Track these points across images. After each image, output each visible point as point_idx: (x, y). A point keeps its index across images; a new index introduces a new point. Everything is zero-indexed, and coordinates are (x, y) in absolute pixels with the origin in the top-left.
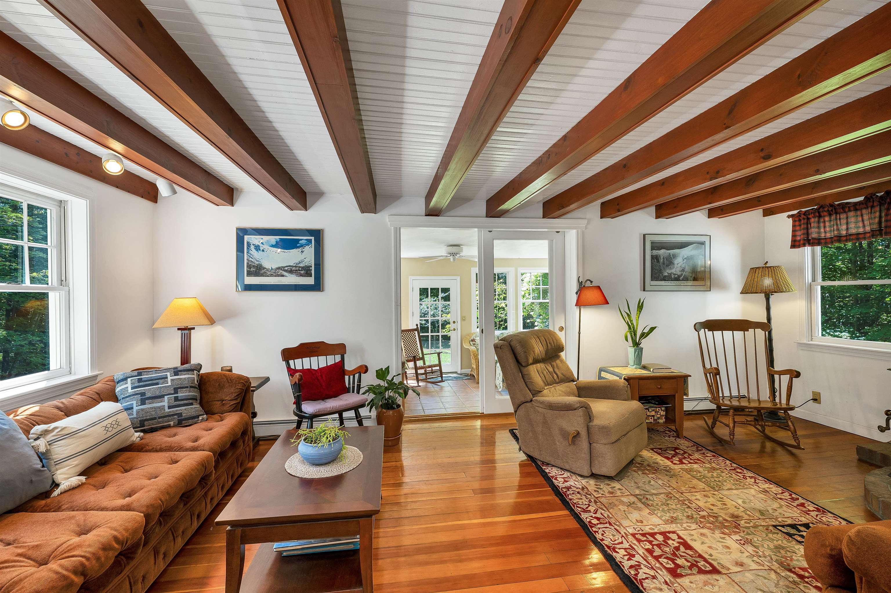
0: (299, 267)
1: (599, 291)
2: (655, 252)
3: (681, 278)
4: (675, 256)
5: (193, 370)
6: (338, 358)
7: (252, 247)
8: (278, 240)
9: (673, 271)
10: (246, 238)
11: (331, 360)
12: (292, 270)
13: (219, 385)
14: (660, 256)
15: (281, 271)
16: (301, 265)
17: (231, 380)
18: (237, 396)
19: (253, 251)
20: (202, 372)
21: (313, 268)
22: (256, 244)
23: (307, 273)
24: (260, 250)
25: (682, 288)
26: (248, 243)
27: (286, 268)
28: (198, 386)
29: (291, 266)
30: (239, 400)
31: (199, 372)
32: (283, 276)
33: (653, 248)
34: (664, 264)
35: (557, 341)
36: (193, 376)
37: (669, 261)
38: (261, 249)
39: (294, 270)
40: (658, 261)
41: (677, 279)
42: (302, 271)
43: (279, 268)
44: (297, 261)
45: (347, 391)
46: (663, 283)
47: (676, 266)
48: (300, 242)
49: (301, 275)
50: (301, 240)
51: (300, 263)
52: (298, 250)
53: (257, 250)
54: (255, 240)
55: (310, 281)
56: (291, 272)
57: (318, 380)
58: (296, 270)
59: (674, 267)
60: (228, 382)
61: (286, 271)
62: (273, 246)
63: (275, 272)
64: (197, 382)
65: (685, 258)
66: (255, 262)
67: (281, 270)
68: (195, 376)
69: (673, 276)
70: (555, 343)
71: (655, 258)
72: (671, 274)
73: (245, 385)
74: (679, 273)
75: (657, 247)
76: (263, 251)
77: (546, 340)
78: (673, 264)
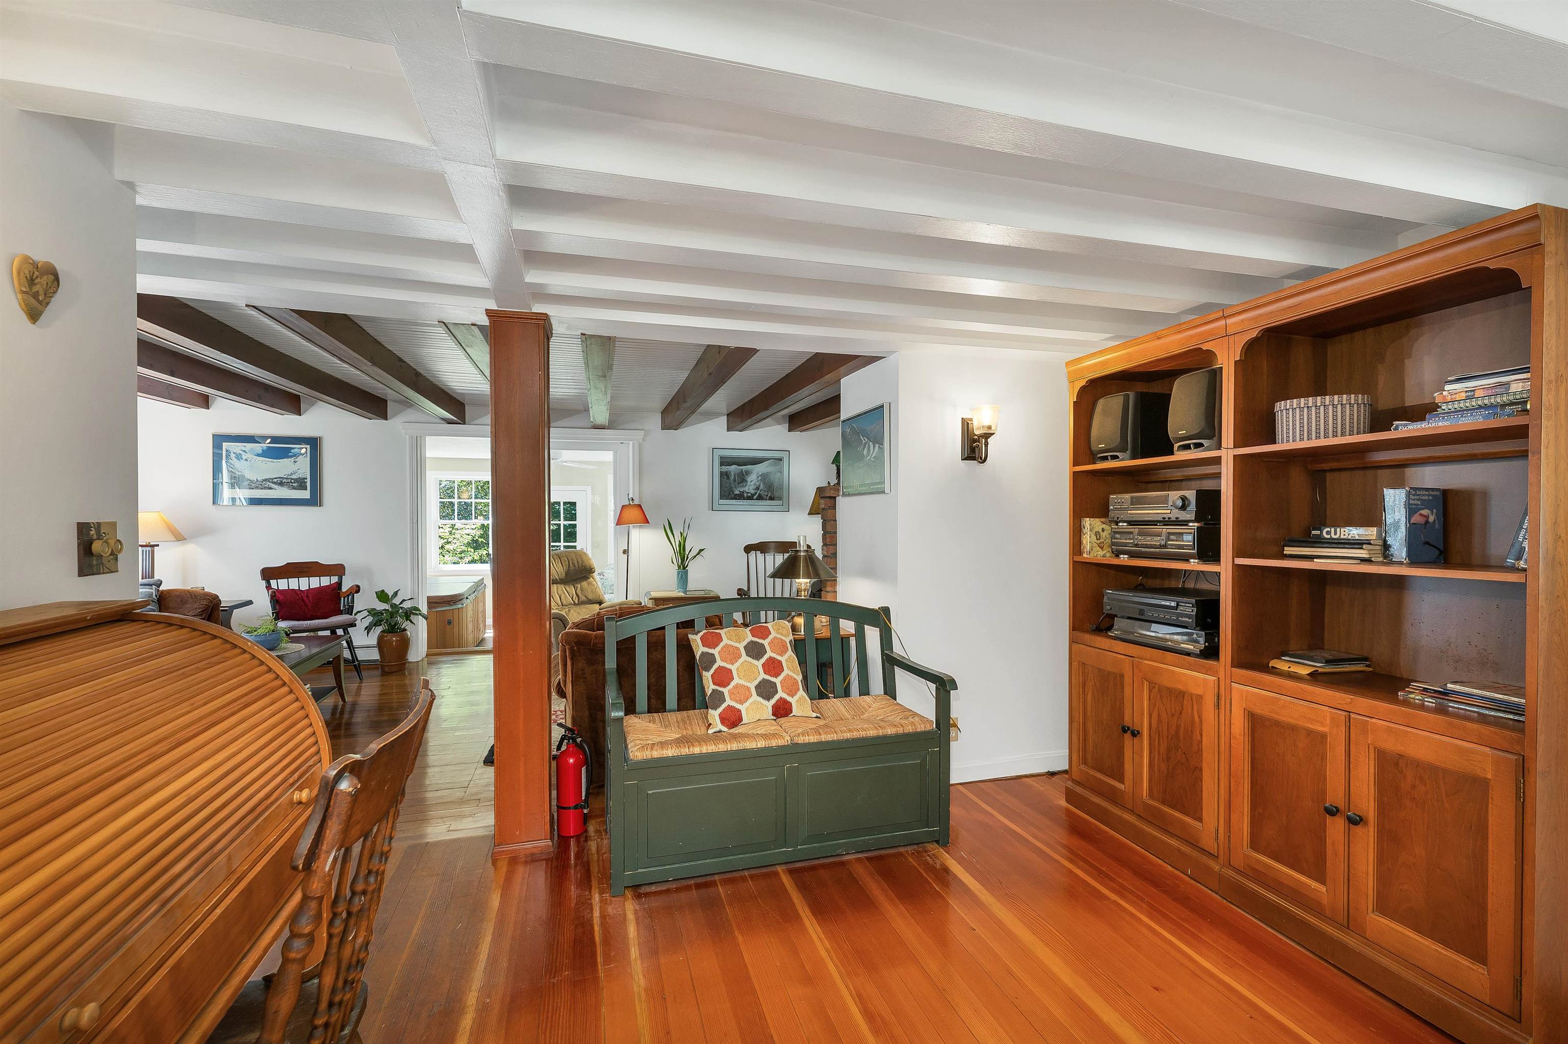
0: (292, 479)
1: (639, 508)
2: (725, 468)
3: (755, 497)
4: (748, 473)
5: (151, 585)
6: (335, 579)
7: (233, 455)
8: (265, 448)
9: (746, 489)
10: (225, 445)
11: (325, 581)
12: (281, 483)
13: (181, 601)
14: (730, 472)
15: (269, 483)
16: (294, 477)
17: (195, 596)
18: (201, 611)
19: (234, 461)
20: (161, 589)
21: (308, 481)
22: (238, 453)
23: (300, 486)
24: (242, 459)
25: (755, 508)
26: (227, 451)
27: (275, 480)
28: (157, 601)
29: (281, 478)
30: (204, 615)
31: (159, 587)
32: (271, 488)
33: (722, 464)
34: (735, 481)
35: (582, 561)
36: (151, 591)
37: (742, 478)
38: (244, 458)
39: (285, 482)
40: (728, 478)
41: (750, 498)
42: (294, 483)
43: (266, 480)
44: (289, 473)
45: (340, 613)
46: (734, 502)
47: (749, 483)
48: (292, 451)
49: (294, 488)
50: (293, 448)
51: (292, 474)
52: (289, 460)
53: (239, 460)
54: (236, 447)
55: (306, 494)
56: (281, 484)
57: (303, 600)
58: (288, 483)
59: (746, 485)
60: (192, 598)
61: (275, 483)
62: (258, 455)
63: (261, 485)
64: (156, 596)
65: (760, 476)
66: (237, 472)
67: (269, 481)
68: (153, 591)
69: (745, 495)
70: (580, 564)
71: (724, 475)
72: (743, 492)
73: (212, 602)
74: (753, 492)
75: (727, 462)
76: (246, 460)
77: (569, 561)
78: (746, 481)
